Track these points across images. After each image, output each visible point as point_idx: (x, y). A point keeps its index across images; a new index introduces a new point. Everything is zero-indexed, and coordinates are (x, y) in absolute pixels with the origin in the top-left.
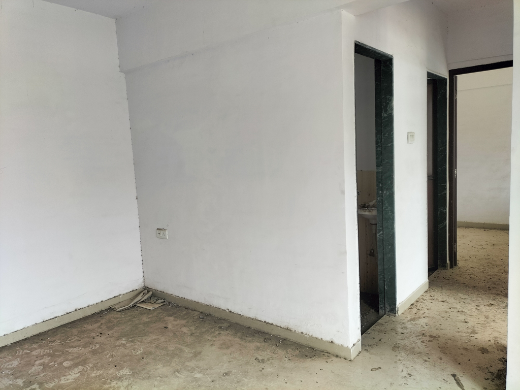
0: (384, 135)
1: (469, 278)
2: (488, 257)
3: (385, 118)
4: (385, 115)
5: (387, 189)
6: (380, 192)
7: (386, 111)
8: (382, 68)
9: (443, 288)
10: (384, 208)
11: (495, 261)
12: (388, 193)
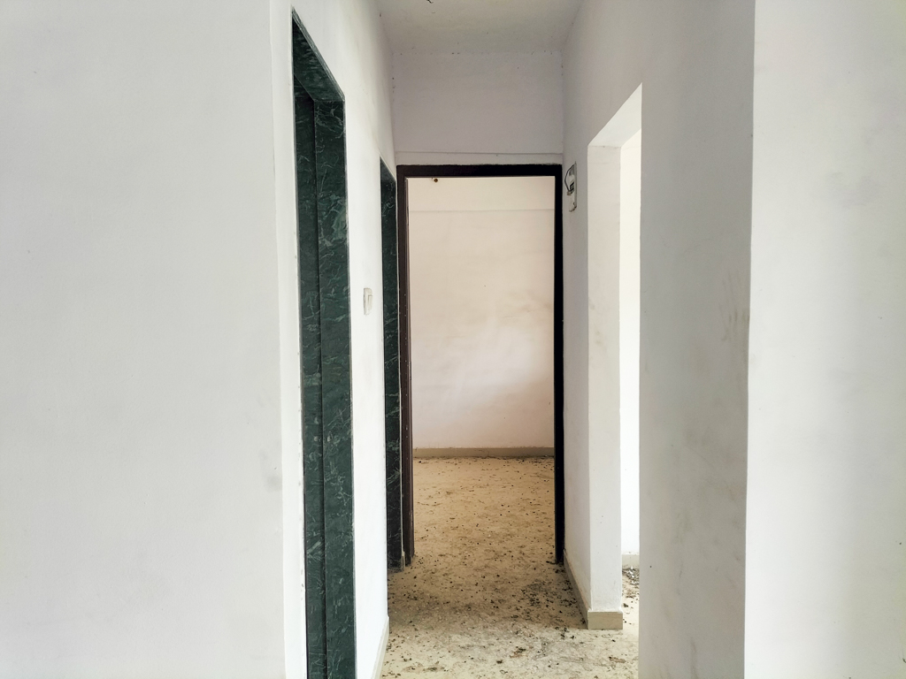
0: (325, 292)
1: (449, 585)
2: (455, 524)
3: (327, 250)
4: (328, 244)
5: (335, 432)
6: (316, 438)
7: (330, 232)
8: (317, 120)
9: (417, 627)
10: (325, 481)
11: (470, 532)
12: (336, 442)
